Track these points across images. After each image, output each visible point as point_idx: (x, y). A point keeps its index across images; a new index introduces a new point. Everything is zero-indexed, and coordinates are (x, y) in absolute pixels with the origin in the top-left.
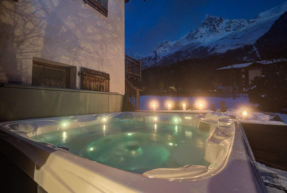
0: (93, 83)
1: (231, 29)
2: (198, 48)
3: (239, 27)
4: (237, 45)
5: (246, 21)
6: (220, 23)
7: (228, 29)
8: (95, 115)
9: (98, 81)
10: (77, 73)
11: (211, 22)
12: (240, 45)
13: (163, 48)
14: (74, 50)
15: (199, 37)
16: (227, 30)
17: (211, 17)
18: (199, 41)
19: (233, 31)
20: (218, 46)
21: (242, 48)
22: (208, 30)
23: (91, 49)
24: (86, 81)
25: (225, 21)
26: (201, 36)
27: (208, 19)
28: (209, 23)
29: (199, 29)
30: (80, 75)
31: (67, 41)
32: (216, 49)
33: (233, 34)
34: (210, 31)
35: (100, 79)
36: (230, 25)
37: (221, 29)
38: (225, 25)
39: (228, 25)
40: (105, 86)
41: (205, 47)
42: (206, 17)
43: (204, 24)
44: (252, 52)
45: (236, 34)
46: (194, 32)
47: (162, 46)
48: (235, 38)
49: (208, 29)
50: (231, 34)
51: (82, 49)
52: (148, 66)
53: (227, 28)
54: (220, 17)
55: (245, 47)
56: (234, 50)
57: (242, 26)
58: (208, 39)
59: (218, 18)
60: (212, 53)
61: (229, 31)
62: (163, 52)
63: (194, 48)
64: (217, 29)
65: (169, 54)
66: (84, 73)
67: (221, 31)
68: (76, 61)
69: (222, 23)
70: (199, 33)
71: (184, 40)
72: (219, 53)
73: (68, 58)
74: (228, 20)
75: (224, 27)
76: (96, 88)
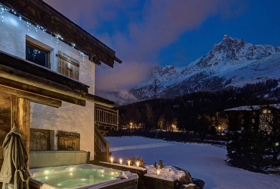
0: (67, 142)
1: (254, 57)
2: (210, 79)
3: (264, 55)
4: (259, 79)
5: (273, 48)
6: (241, 48)
7: (250, 57)
8: (65, 166)
9: (71, 140)
10: (55, 135)
11: (230, 45)
12: (262, 79)
13: (168, 75)
14: (53, 119)
15: (213, 64)
16: (248, 58)
17: (230, 39)
18: (213, 70)
19: (256, 60)
20: (236, 78)
21: (264, 83)
22: (225, 56)
23: (65, 116)
24: (61, 140)
25: (248, 45)
26: (216, 64)
27: (226, 41)
28: (227, 47)
29: (215, 54)
30: (57, 136)
31: (47, 113)
32: (232, 82)
33: (255, 64)
34: (227, 58)
35: (72, 138)
36: (254, 51)
37: (242, 56)
38: (246, 51)
39: (251, 51)
40: (76, 143)
41: (219, 78)
42: (224, 39)
43: (221, 47)
44: (275, 88)
45: (259, 64)
46: (207, 57)
47: (167, 72)
48: (258, 69)
49: (226, 54)
50: (252, 63)
51: (58, 117)
52: (148, 97)
53: (249, 55)
54: (242, 40)
55: (267, 82)
56: (254, 84)
57: (268, 54)
58: (224, 68)
59: (239, 41)
60: (227, 86)
61: (251, 59)
62: (167, 81)
63: (206, 78)
64: (237, 55)
65: (174, 83)
66: (60, 135)
67: (240, 59)
68: (54, 126)
69: (244, 48)
70: (214, 58)
71: (194, 66)
72: (236, 88)
73: (48, 125)
74: (252, 45)
75: (245, 54)
76: (69, 145)
